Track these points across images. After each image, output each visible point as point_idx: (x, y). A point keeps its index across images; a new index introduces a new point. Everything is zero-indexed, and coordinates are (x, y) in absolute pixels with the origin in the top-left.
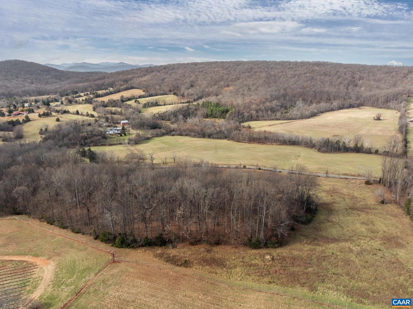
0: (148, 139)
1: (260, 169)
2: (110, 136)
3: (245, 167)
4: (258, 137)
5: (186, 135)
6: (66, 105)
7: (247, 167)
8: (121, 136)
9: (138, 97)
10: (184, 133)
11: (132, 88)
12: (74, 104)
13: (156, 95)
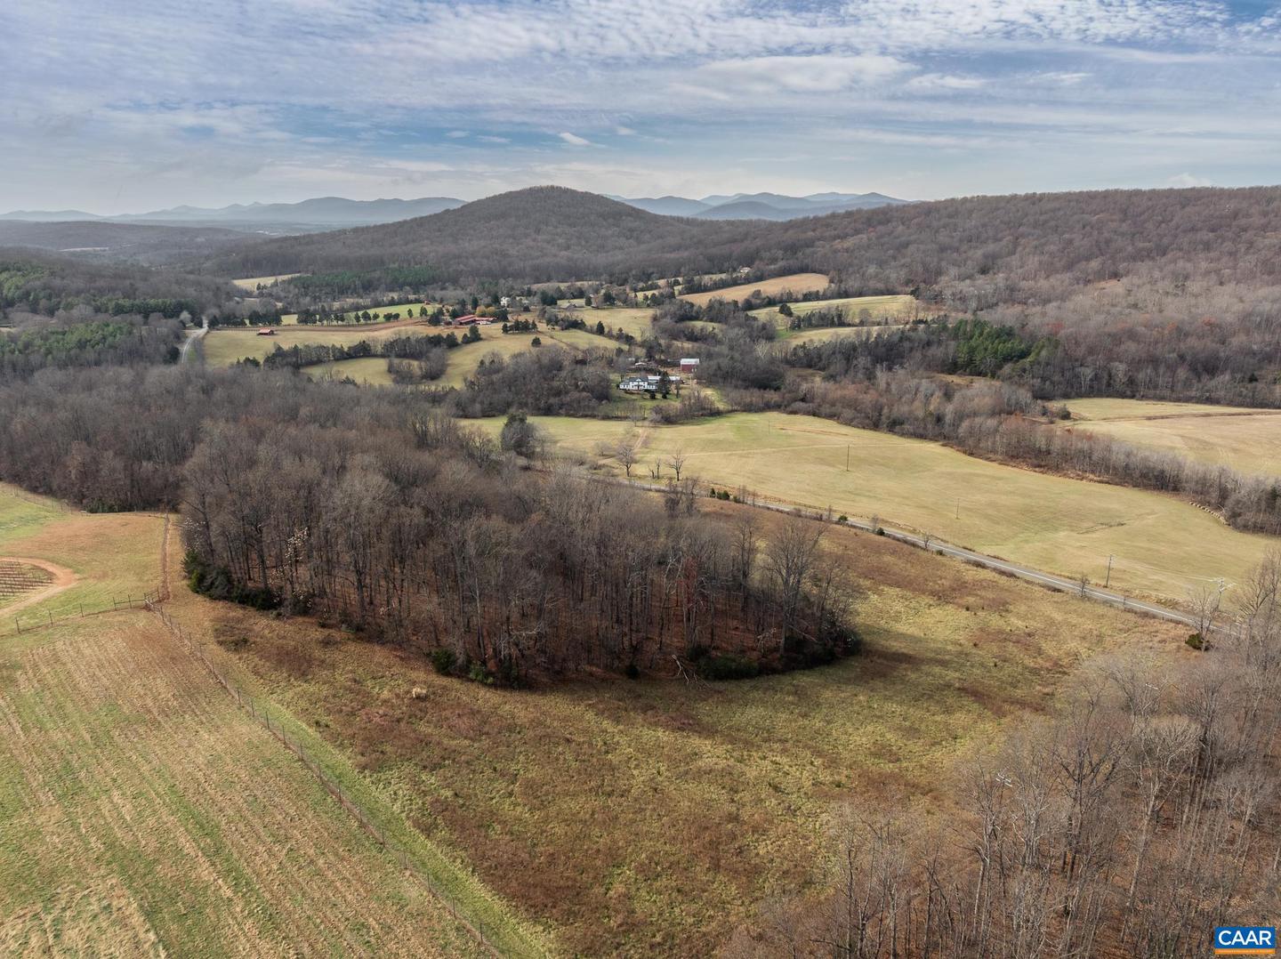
0: (716, 414)
1: (881, 533)
2: (623, 394)
3: (844, 519)
4: (1044, 447)
5: (830, 416)
6: (597, 308)
7: (851, 520)
8: (653, 397)
9: (800, 297)
10: (826, 409)
11: (804, 270)
12: (619, 307)
13: (861, 295)
